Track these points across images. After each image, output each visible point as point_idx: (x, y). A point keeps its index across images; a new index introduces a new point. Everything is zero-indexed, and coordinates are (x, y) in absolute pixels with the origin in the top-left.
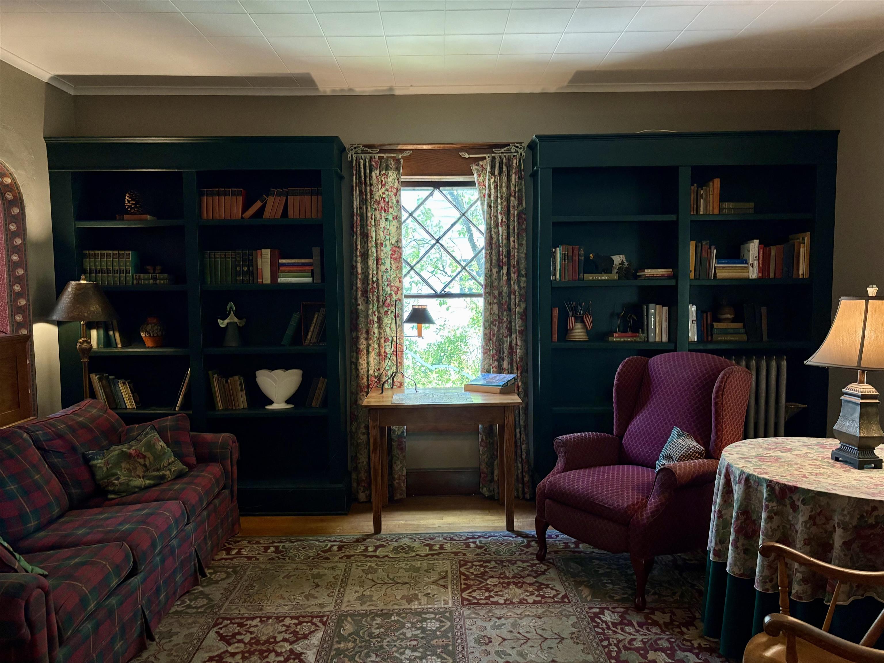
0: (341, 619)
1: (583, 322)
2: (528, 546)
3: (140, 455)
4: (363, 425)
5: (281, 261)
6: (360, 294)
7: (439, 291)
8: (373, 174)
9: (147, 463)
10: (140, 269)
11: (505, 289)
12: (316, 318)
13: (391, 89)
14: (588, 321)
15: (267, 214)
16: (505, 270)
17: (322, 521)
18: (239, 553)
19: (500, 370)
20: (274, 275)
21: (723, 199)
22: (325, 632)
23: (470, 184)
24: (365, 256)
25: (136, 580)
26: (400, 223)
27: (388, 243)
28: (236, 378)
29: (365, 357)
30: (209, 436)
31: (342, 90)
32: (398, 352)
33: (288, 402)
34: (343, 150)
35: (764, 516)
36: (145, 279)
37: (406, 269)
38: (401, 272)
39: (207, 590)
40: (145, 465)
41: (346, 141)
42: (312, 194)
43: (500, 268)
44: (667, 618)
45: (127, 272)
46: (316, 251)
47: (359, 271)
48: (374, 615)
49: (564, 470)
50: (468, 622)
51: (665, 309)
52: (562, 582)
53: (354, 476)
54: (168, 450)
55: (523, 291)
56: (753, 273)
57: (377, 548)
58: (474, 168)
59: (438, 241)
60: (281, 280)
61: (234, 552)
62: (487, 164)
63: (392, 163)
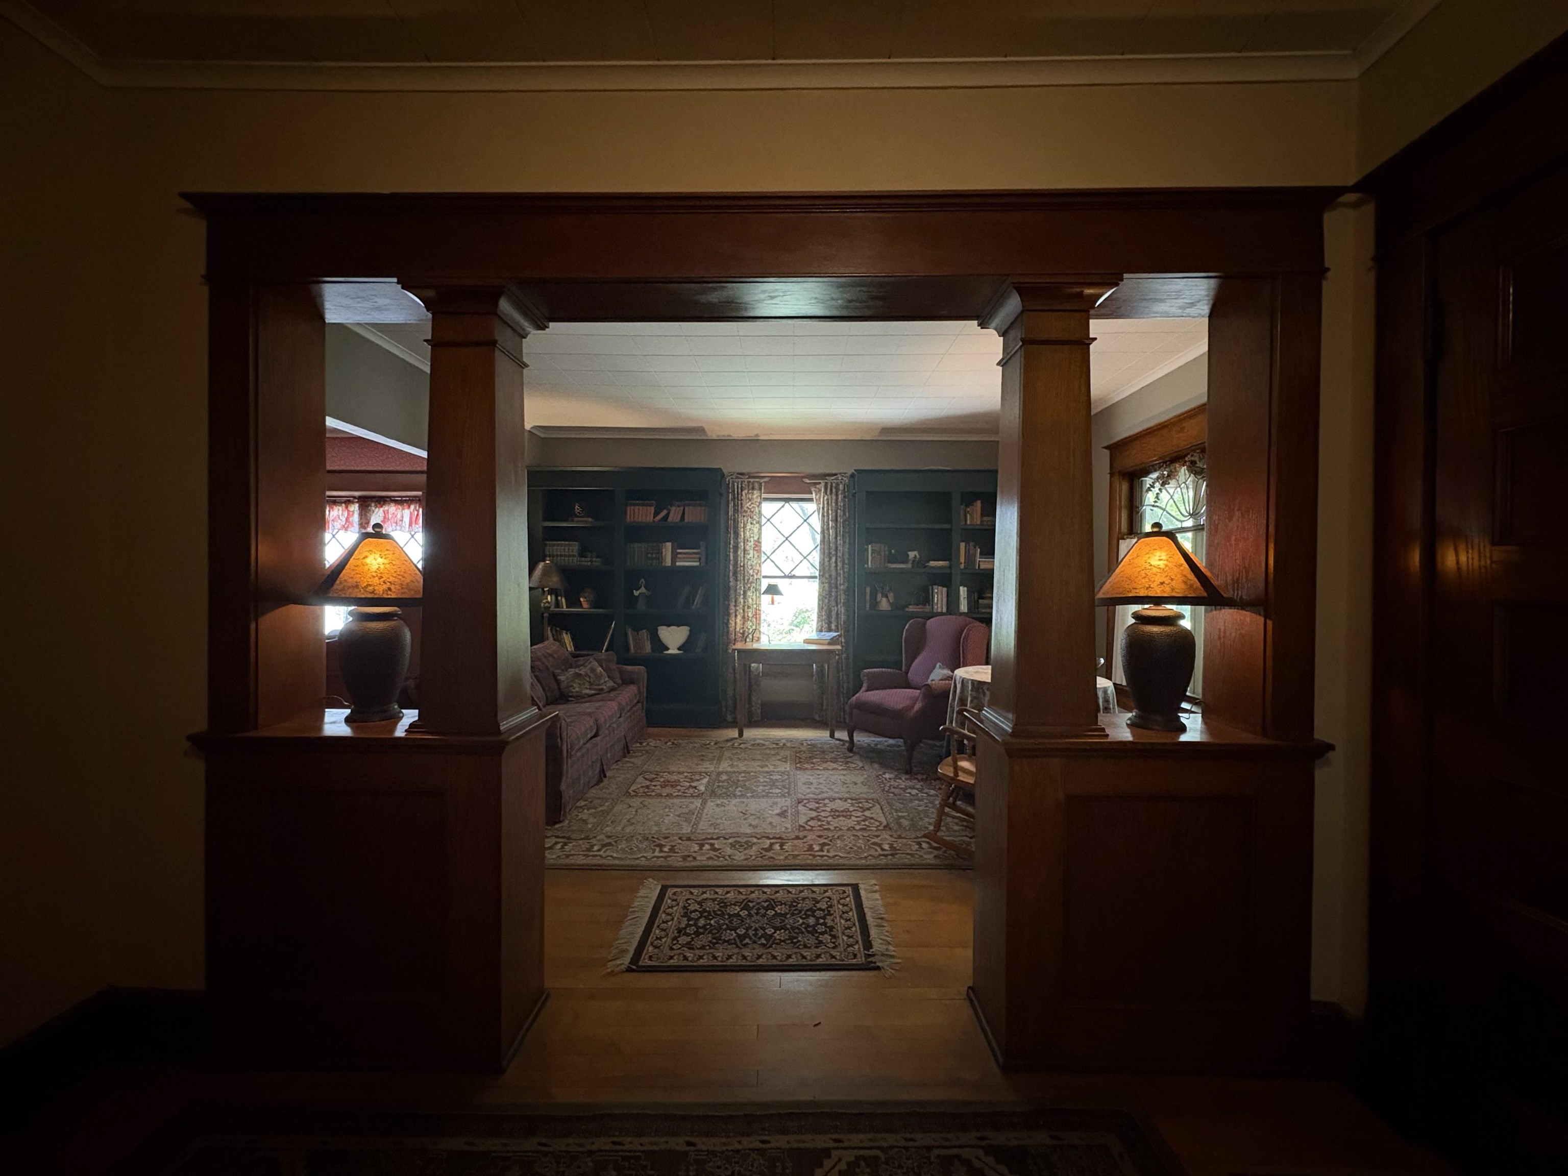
0: (719, 774)
1: (887, 597)
2: (844, 745)
4: (731, 667)
5: (679, 551)
6: (731, 574)
7: (787, 574)
8: (744, 493)
9: (592, 680)
10: (582, 554)
11: (834, 573)
12: (700, 592)
13: (757, 435)
14: (891, 595)
15: (670, 519)
16: (833, 560)
17: (702, 731)
19: (830, 630)
20: (674, 559)
21: (982, 515)
22: (710, 779)
23: (811, 500)
24: (736, 548)
26: (761, 526)
27: (752, 539)
28: (645, 631)
29: (733, 619)
30: (629, 668)
31: (724, 436)
32: (757, 615)
33: (679, 649)
34: (723, 475)
36: (585, 562)
37: (764, 558)
38: (760, 559)
41: (725, 471)
42: (700, 505)
43: (830, 558)
45: (574, 556)
46: (702, 544)
47: (732, 558)
48: (740, 773)
49: (867, 691)
51: (945, 589)
53: (724, 704)
54: (604, 673)
55: (846, 575)
57: (740, 744)
58: (813, 489)
59: (787, 539)
60: (678, 564)
62: (822, 487)
63: (756, 485)
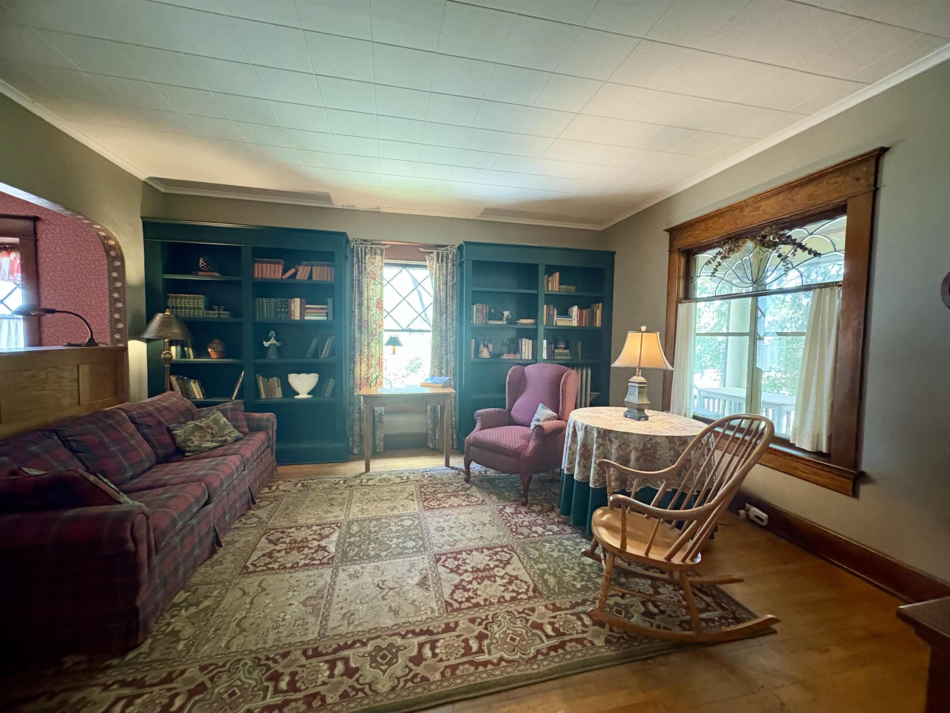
0: (350, 524)
1: (488, 347)
2: (459, 474)
3: (208, 427)
4: (357, 408)
5: (307, 306)
6: (356, 328)
7: (405, 328)
8: (367, 257)
9: (214, 432)
10: (209, 307)
11: (444, 327)
12: (329, 342)
13: (378, 208)
14: (490, 347)
15: (298, 277)
16: (444, 317)
17: (331, 466)
18: (277, 488)
19: (441, 374)
20: (302, 314)
21: (560, 284)
22: (340, 532)
23: (425, 266)
24: (360, 305)
25: (210, 506)
26: (382, 286)
27: (374, 298)
28: (275, 378)
29: (359, 366)
30: (257, 415)
31: (348, 206)
32: (380, 363)
33: (309, 394)
34: (348, 241)
35: (595, 447)
36: (212, 314)
37: (385, 314)
38: (382, 315)
39: (257, 513)
40: (212, 434)
41: (350, 236)
42: (328, 266)
43: (441, 315)
44: (539, 508)
45: (199, 309)
46: (330, 300)
47: (357, 314)
48: (371, 520)
49: (481, 429)
50: (429, 519)
51: (531, 341)
52: (481, 493)
53: (351, 439)
54: (229, 423)
55: (454, 329)
56: (575, 323)
57: (368, 480)
58: (427, 257)
59: (404, 299)
60: (306, 318)
61: (274, 488)
62: (434, 255)
63: (379, 251)
